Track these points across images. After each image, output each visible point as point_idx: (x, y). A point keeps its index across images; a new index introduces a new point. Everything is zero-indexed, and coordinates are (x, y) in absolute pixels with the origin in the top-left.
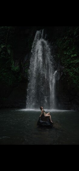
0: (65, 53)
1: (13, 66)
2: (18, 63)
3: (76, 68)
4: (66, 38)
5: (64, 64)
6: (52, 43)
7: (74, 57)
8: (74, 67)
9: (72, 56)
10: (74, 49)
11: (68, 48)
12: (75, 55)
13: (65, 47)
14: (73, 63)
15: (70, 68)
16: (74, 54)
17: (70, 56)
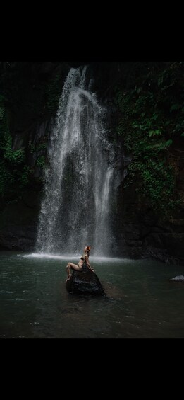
0: (136, 126)
1: (8, 148)
2: (21, 142)
3: (158, 163)
4: (139, 91)
5: (131, 151)
6: (106, 100)
7: (154, 137)
8: (155, 159)
9: (151, 133)
10: (155, 118)
11: (143, 114)
12: (157, 132)
13: (134, 111)
14: (151, 151)
15: (144, 162)
16: (155, 129)
17: (145, 133)
